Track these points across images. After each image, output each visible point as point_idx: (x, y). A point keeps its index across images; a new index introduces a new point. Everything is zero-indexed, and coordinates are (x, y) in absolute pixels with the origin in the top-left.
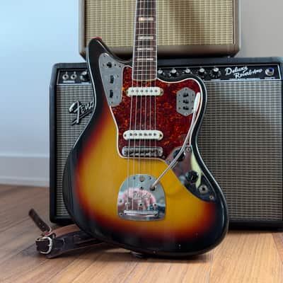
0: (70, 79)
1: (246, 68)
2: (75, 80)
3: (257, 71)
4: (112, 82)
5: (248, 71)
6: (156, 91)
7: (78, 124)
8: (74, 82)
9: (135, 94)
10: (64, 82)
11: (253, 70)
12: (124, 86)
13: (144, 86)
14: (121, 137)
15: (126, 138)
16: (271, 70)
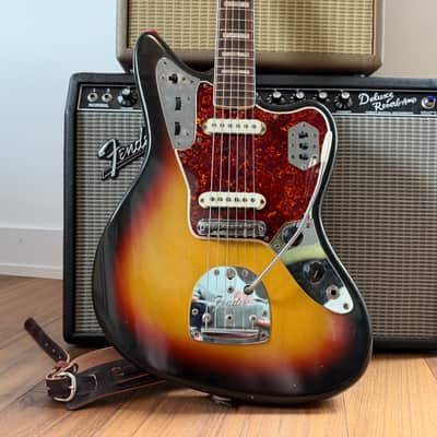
0: (99, 101)
1: (391, 95)
2: (109, 103)
3: (409, 101)
4: (178, 107)
5: (394, 100)
6: (255, 127)
7: (114, 178)
8: (106, 106)
9: (218, 130)
10: (90, 105)
11: (402, 99)
12: (198, 117)
13: (234, 117)
14: (195, 203)
15: (203, 205)
16: (431, 101)
